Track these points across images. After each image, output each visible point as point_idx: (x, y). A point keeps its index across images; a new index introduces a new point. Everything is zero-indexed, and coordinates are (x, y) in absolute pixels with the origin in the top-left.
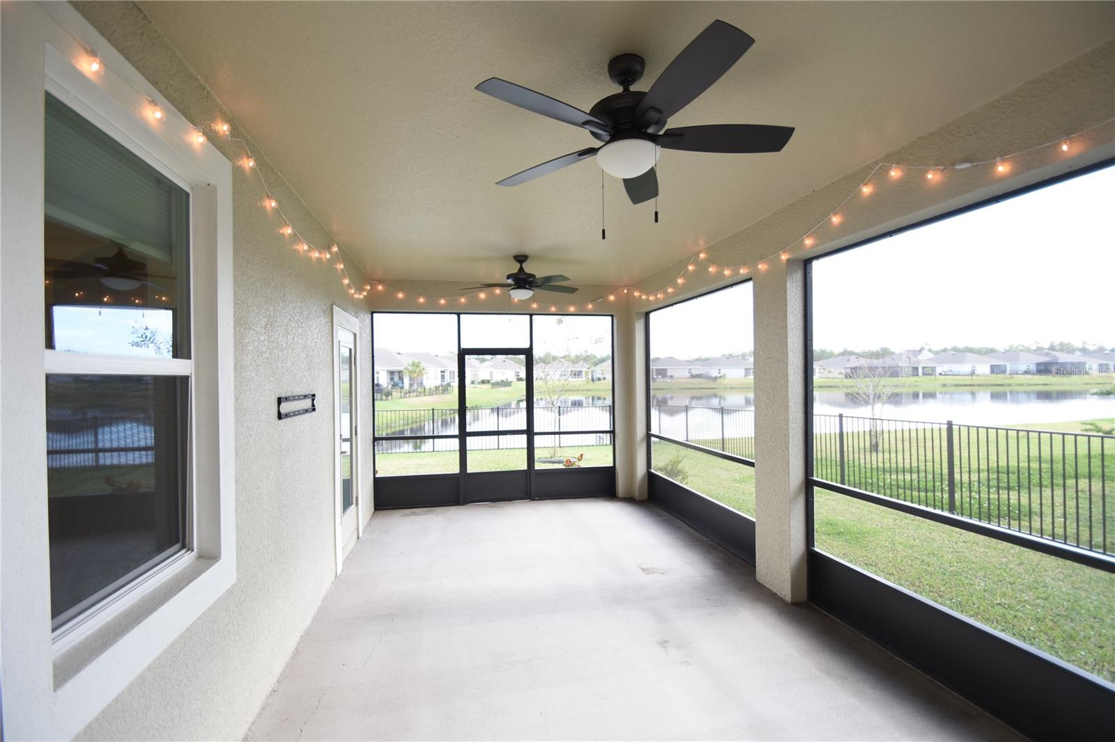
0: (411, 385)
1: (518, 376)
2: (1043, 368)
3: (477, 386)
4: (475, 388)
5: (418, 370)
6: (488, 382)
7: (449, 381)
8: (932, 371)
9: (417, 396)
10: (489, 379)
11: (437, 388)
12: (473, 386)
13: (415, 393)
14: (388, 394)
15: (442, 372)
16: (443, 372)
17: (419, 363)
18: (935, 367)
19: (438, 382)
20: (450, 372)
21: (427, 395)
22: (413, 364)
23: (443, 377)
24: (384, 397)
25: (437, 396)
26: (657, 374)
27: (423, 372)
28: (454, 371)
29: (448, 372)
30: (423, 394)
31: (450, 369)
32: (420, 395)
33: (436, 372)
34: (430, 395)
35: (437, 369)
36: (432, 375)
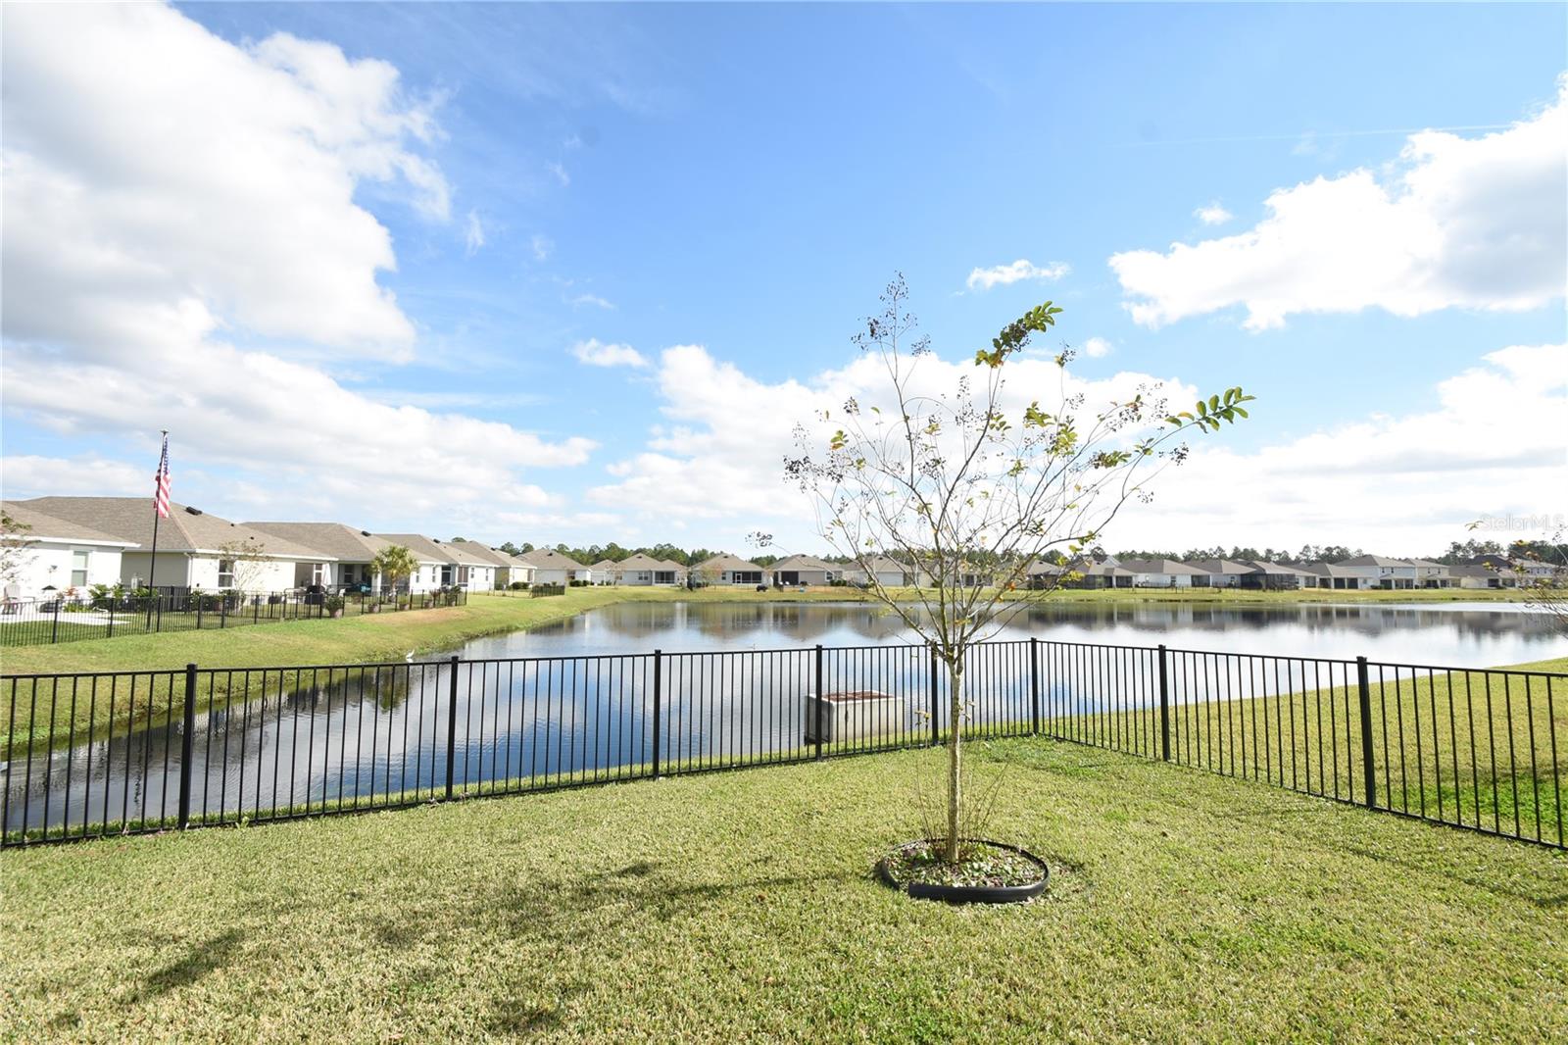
0: (385, 590)
1: (573, 578)
2: (1248, 580)
3: (507, 593)
4: (504, 595)
5: (400, 562)
6: (525, 586)
7: (456, 584)
8: (1128, 582)
9: (396, 610)
10: (526, 581)
11: (435, 595)
12: (500, 592)
13: (393, 606)
14: (335, 606)
15: (444, 568)
16: (449, 568)
17: (404, 550)
18: (1131, 578)
19: (438, 586)
20: (460, 568)
21: (417, 608)
22: (392, 552)
23: (446, 578)
24: (326, 612)
25: (434, 610)
26: (784, 581)
27: (410, 567)
28: (466, 568)
29: (457, 569)
30: (408, 606)
31: (461, 564)
32: (402, 608)
33: (434, 569)
34: (422, 608)
35: (435, 563)
36: (426, 573)
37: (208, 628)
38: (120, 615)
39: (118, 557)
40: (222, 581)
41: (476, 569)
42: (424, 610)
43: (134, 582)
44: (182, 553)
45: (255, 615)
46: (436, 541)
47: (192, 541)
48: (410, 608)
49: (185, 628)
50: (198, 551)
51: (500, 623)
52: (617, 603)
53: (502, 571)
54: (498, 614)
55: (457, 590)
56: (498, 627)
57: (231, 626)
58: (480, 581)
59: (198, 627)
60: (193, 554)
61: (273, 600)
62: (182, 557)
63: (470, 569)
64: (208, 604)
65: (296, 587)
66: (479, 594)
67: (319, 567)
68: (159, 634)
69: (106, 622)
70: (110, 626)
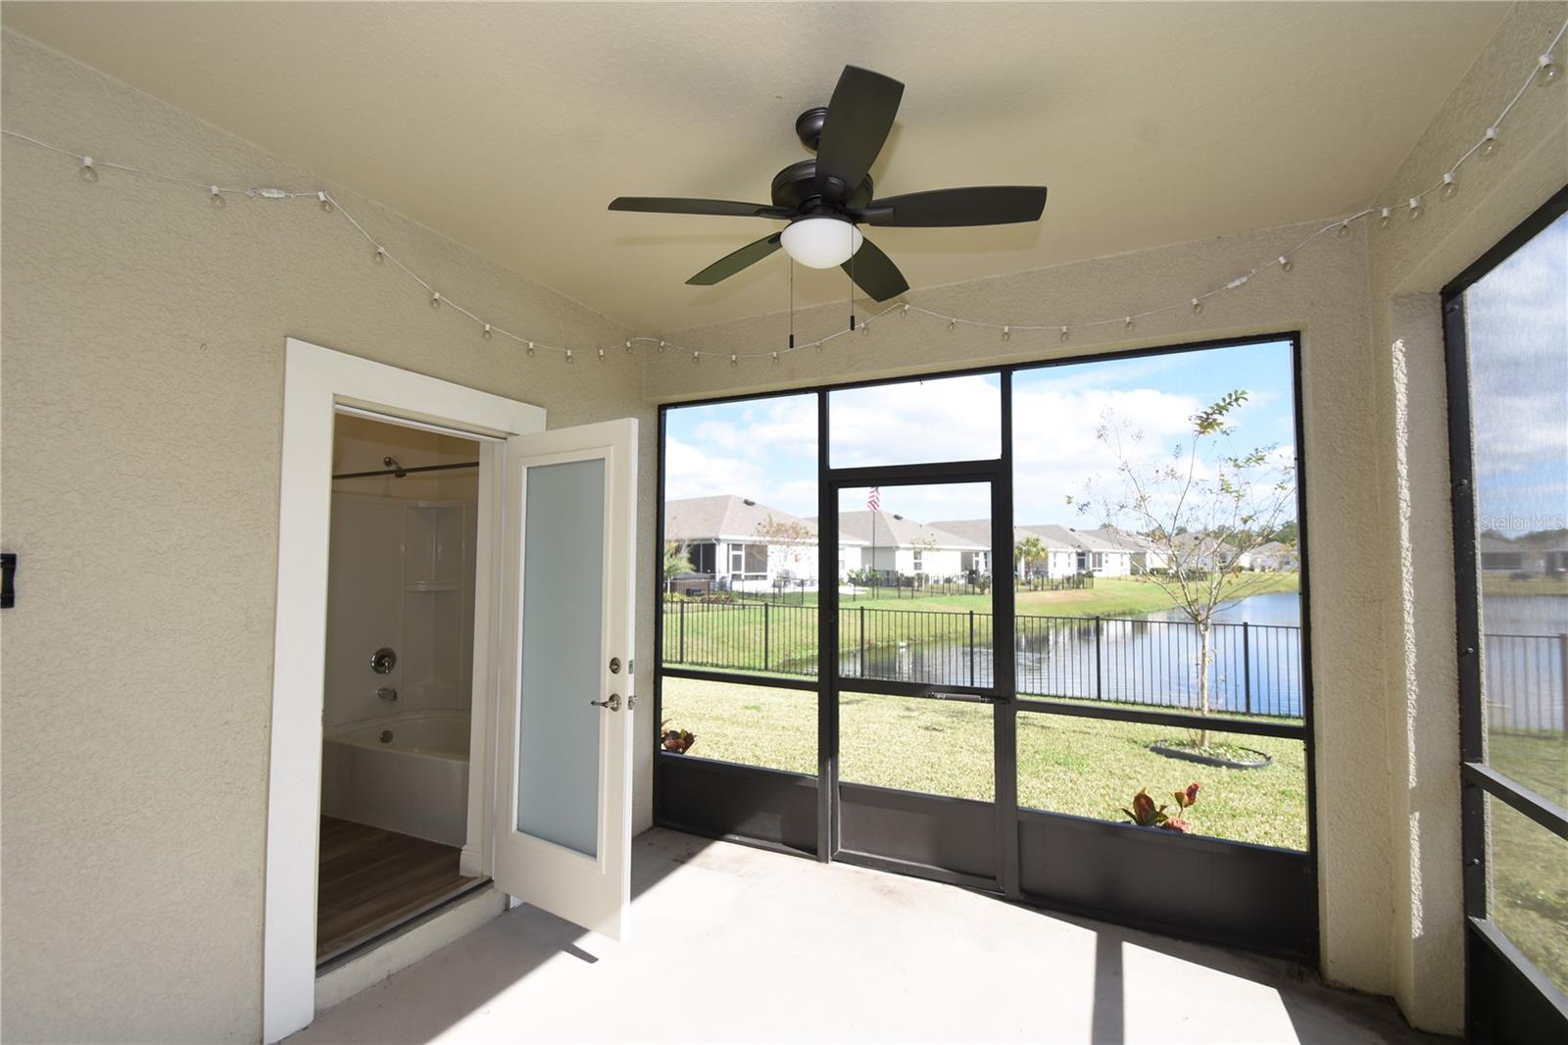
0: (1028, 573)
3: (1140, 578)
4: (1137, 580)
5: (1034, 550)
6: (1161, 572)
7: (1091, 569)
10: (1164, 567)
11: (1067, 579)
12: (1134, 577)
15: (1079, 554)
16: (1083, 554)
17: (1038, 540)
19: (1073, 570)
20: (1094, 554)
21: (1048, 590)
22: (1028, 542)
23: (1081, 564)
24: (978, 590)
25: (1063, 592)
27: (1045, 554)
28: (1100, 554)
29: (1091, 555)
30: (1040, 588)
31: (1094, 550)
32: (1036, 589)
33: (1069, 555)
34: (1052, 589)
35: (1069, 551)
36: (1062, 559)
37: (906, 598)
38: (860, 588)
39: (859, 550)
40: (917, 566)
41: (1109, 555)
42: (1054, 592)
43: (867, 567)
44: (891, 548)
45: (932, 592)
46: (1072, 530)
47: (897, 538)
48: (1042, 589)
49: (892, 598)
50: (901, 545)
51: (1123, 605)
52: (1279, 592)
53: (1138, 557)
54: (1122, 598)
55: (1090, 575)
56: (1120, 609)
57: (917, 598)
58: (1114, 567)
59: (899, 597)
60: (897, 548)
61: (948, 581)
62: (891, 550)
63: (1103, 555)
64: (908, 582)
65: (962, 571)
66: (1112, 579)
67: (977, 555)
68: (879, 601)
69: (852, 593)
70: (855, 595)
